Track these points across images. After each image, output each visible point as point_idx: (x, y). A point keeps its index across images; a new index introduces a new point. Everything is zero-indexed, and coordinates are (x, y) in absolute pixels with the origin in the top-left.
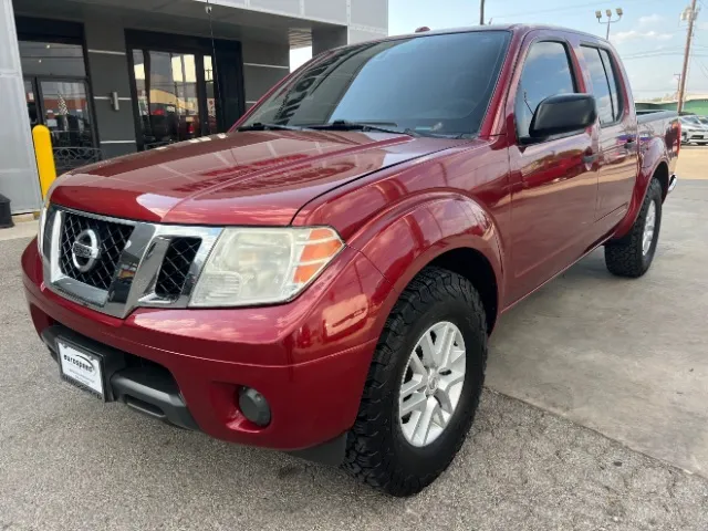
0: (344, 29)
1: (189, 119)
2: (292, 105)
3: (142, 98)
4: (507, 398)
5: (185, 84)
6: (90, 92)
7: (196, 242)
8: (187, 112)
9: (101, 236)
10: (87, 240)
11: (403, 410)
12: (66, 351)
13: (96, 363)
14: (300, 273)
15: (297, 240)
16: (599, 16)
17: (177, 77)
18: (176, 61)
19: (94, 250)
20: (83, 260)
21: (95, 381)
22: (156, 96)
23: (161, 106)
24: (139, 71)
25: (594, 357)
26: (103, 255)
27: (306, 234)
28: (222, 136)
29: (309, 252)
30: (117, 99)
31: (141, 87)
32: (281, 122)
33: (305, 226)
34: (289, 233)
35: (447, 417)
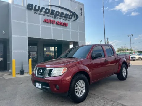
0: (78, 42)
1: (53, 57)
2: (68, 54)
3: (45, 54)
4: (95, 95)
5: (52, 51)
6: (37, 53)
7: (52, 70)
8: (52, 56)
9: (42, 70)
10: (41, 70)
11: (76, 91)
12: (37, 84)
13: (40, 84)
14: (63, 72)
15: (62, 69)
16: (128, 36)
17: (51, 50)
18: (51, 48)
19: (41, 71)
20: (40, 73)
21: (40, 87)
22: (47, 53)
23: (48, 55)
24: (45, 49)
25: (111, 90)
26: (42, 72)
27: (63, 68)
28: (58, 59)
29: (64, 70)
30: (41, 54)
31: (45, 51)
32: (66, 57)
33: (63, 67)
34: (62, 68)
35: (83, 94)
